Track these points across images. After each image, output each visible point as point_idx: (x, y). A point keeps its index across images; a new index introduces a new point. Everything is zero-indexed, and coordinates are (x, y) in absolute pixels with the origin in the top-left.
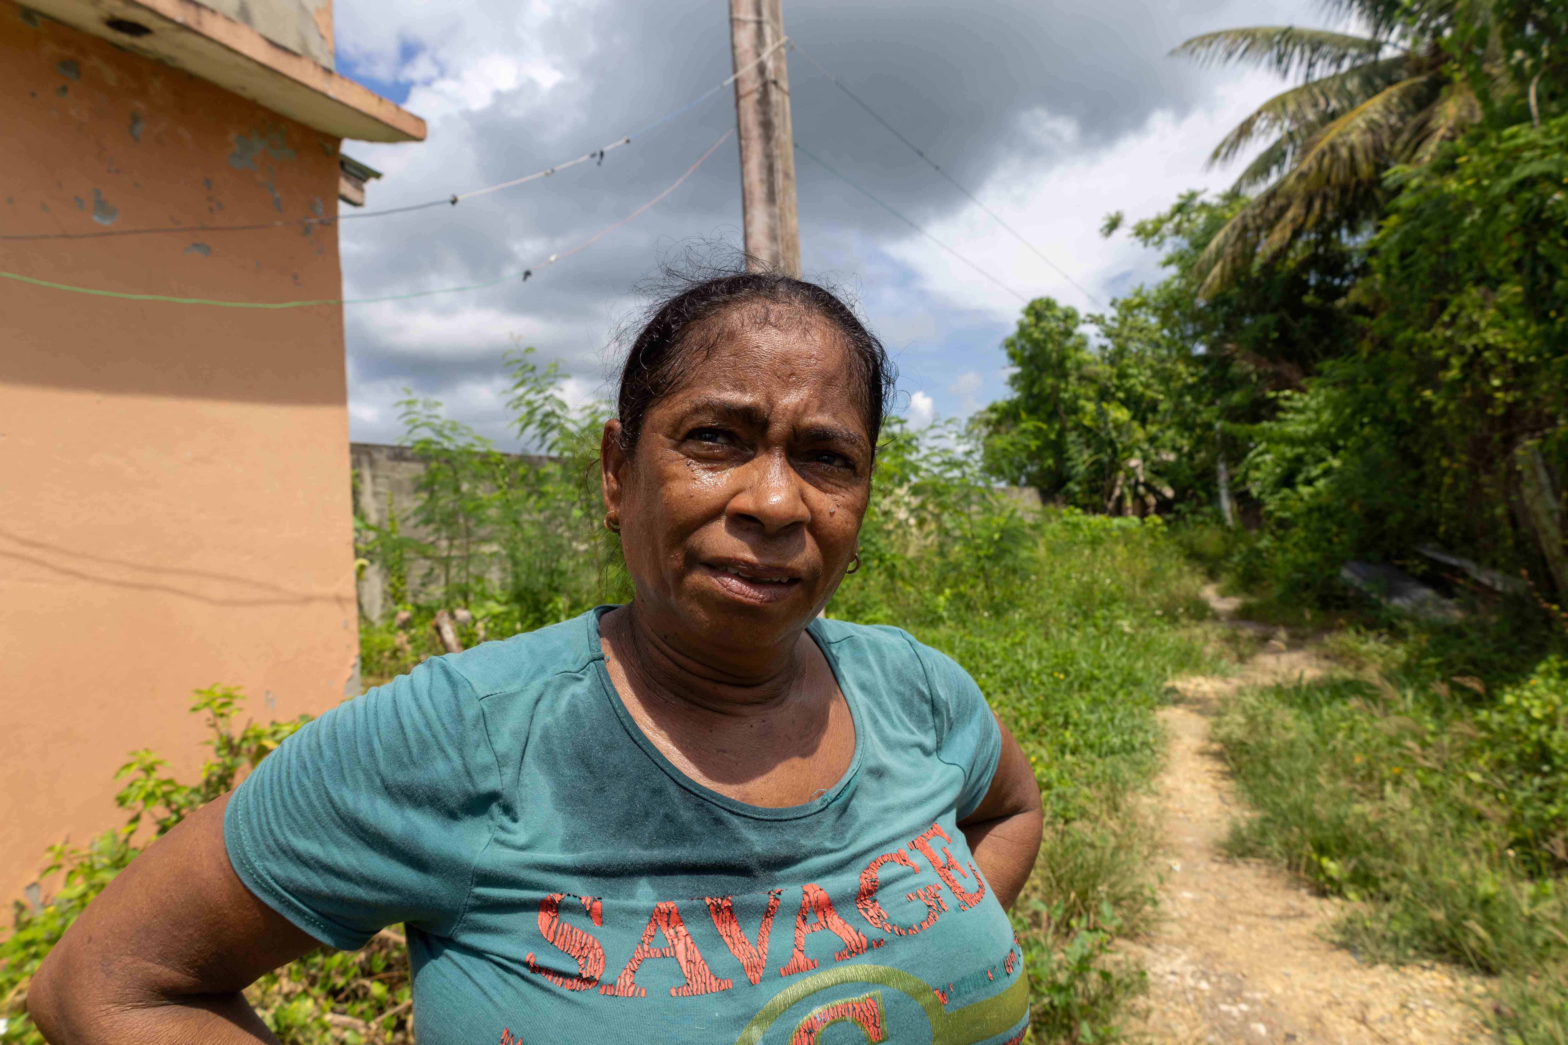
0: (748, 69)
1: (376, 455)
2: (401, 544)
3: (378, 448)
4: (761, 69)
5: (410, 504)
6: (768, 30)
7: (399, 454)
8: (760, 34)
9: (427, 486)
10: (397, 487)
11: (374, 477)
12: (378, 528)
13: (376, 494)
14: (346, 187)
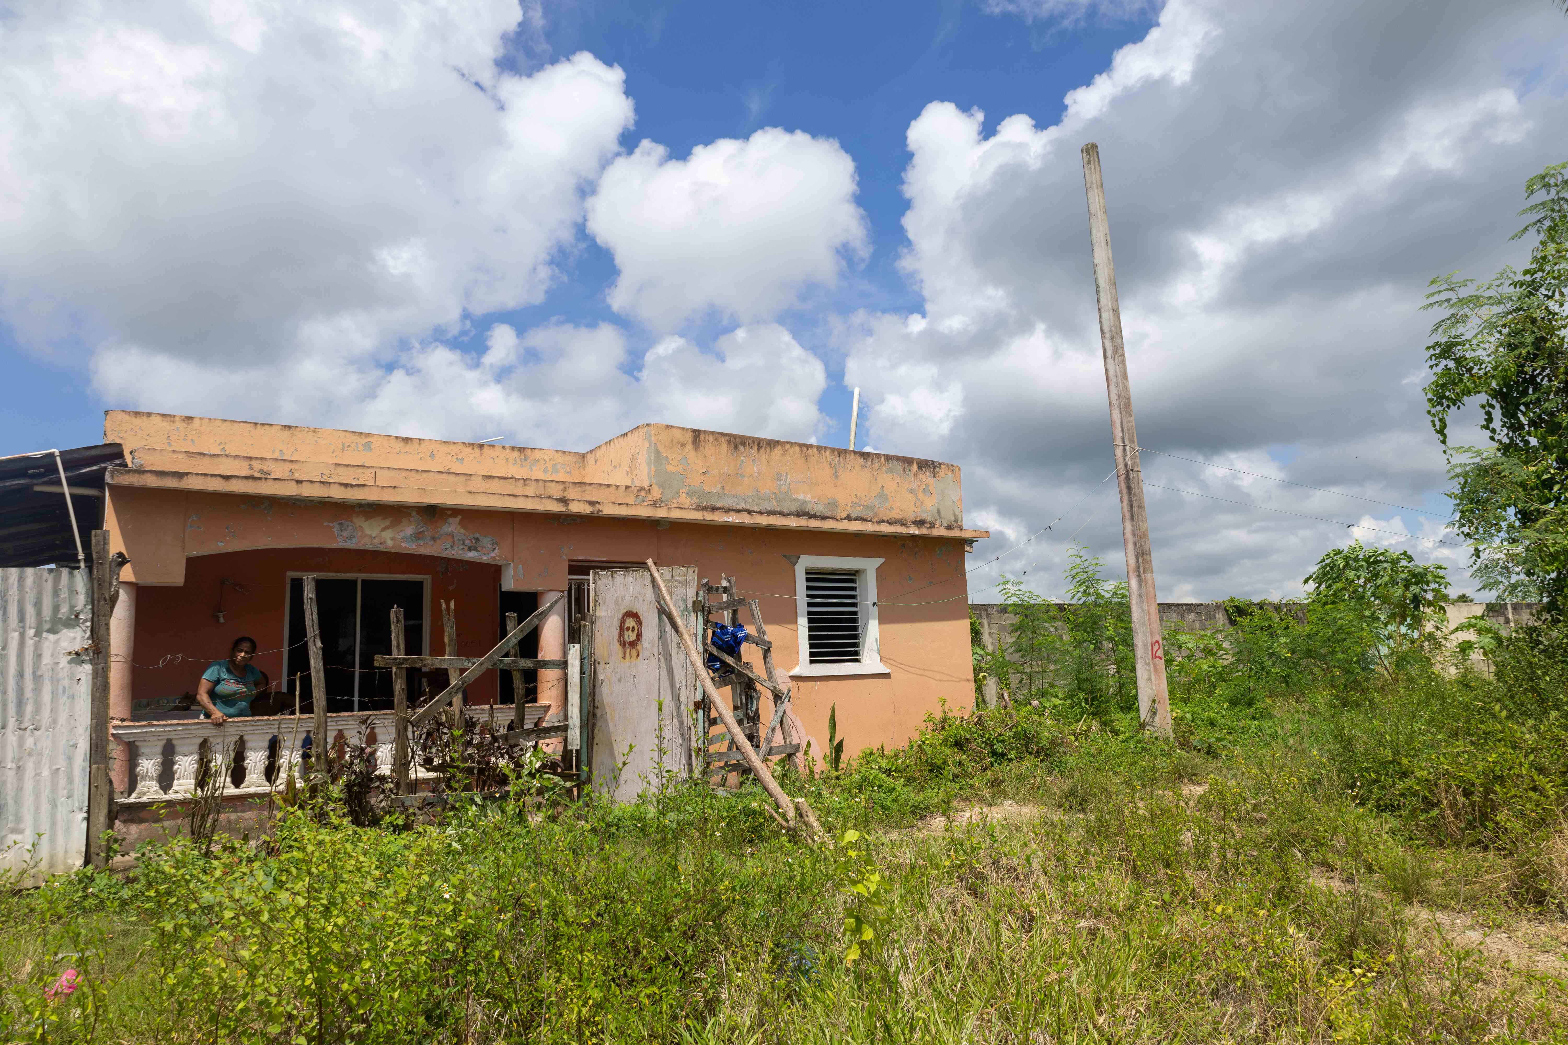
0: (1121, 466)
1: (990, 611)
2: (1004, 664)
3: (992, 606)
4: (1126, 465)
5: (1011, 639)
6: (1128, 449)
7: (1003, 609)
8: (1124, 450)
9: (1018, 629)
10: (1002, 629)
11: (989, 624)
12: (992, 654)
13: (990, 634)
14: (967, 548)
